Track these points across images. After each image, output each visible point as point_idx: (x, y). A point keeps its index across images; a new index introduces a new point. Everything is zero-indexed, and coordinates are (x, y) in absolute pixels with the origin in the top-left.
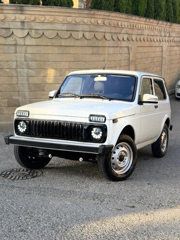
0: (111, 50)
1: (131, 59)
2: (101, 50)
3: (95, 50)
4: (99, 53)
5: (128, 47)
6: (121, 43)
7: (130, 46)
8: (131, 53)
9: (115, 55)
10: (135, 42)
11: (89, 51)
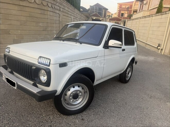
0: (51, 13)
1: (60, 21)
2: (46, 12)
3: (42, 11)
4: (45, 14)
5: (59, 14)
6: (56, 11)
7: (60, 13)
8: (60, 18)
9: (54, 17)
10: (62, 12)
11: (39, 11)
